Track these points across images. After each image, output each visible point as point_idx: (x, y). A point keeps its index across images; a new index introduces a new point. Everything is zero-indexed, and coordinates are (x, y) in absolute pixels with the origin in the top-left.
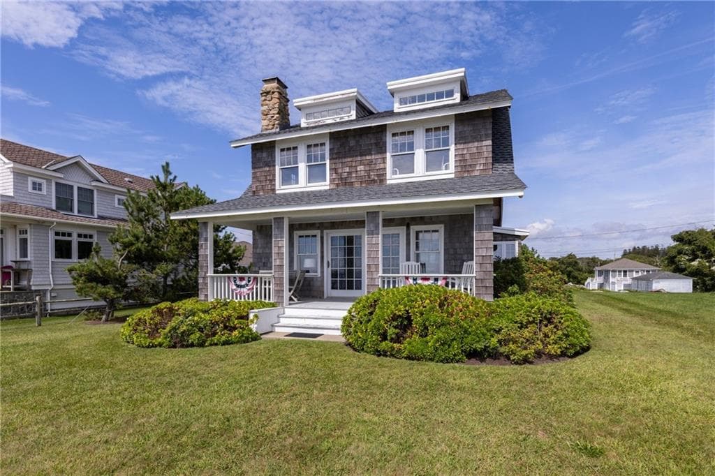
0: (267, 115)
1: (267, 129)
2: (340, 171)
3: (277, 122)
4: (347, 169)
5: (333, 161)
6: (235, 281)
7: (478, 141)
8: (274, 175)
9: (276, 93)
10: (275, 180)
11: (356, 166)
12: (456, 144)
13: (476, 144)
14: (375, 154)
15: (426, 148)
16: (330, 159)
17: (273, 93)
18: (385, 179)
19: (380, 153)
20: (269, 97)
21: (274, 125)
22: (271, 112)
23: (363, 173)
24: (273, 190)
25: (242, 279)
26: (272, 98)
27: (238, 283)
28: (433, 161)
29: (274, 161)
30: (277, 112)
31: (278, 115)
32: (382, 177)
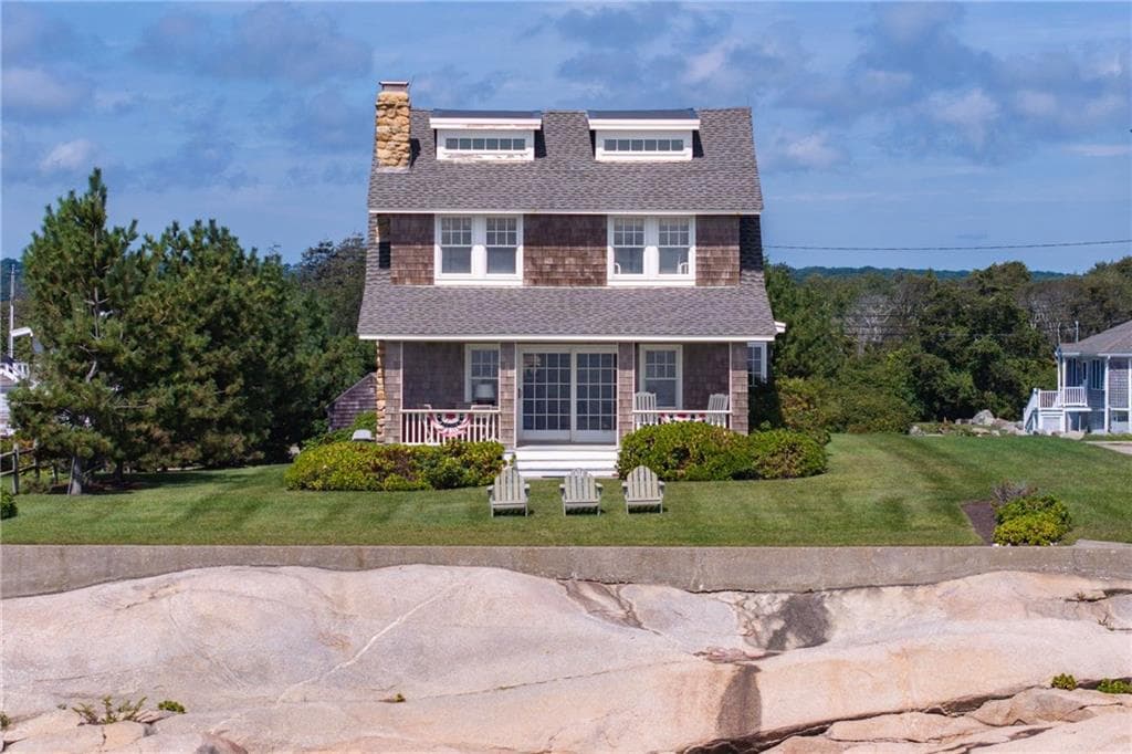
0: (387, 141)
1: (387, 165)
2: (539, 262)
3: (407, 155)
4: (549, 261)
5: (528, 247)
6: (439, 420)
7: (723, 245)
8: (431, 257)
9: (405, 109)
10: (433, 264)
11: (563, 258)
12: (697, 245)
13: (721, 248)
14: (591, 246)
15: (661, 244)
16: (525, 244)
17: (400, 107)
18: (606, 279)
19: (599, 245)
20: (391, 112)
21: (399, 159)
22: (394, 137)
23: (573, 269)
24: (430, 280)
25: (451, 416)
26: (397, 115)
27: (446, 421)
28: (669, 262)
29: (433, 236)
30: (406, 139)
31: (408, 145)
32: (600, 278)
